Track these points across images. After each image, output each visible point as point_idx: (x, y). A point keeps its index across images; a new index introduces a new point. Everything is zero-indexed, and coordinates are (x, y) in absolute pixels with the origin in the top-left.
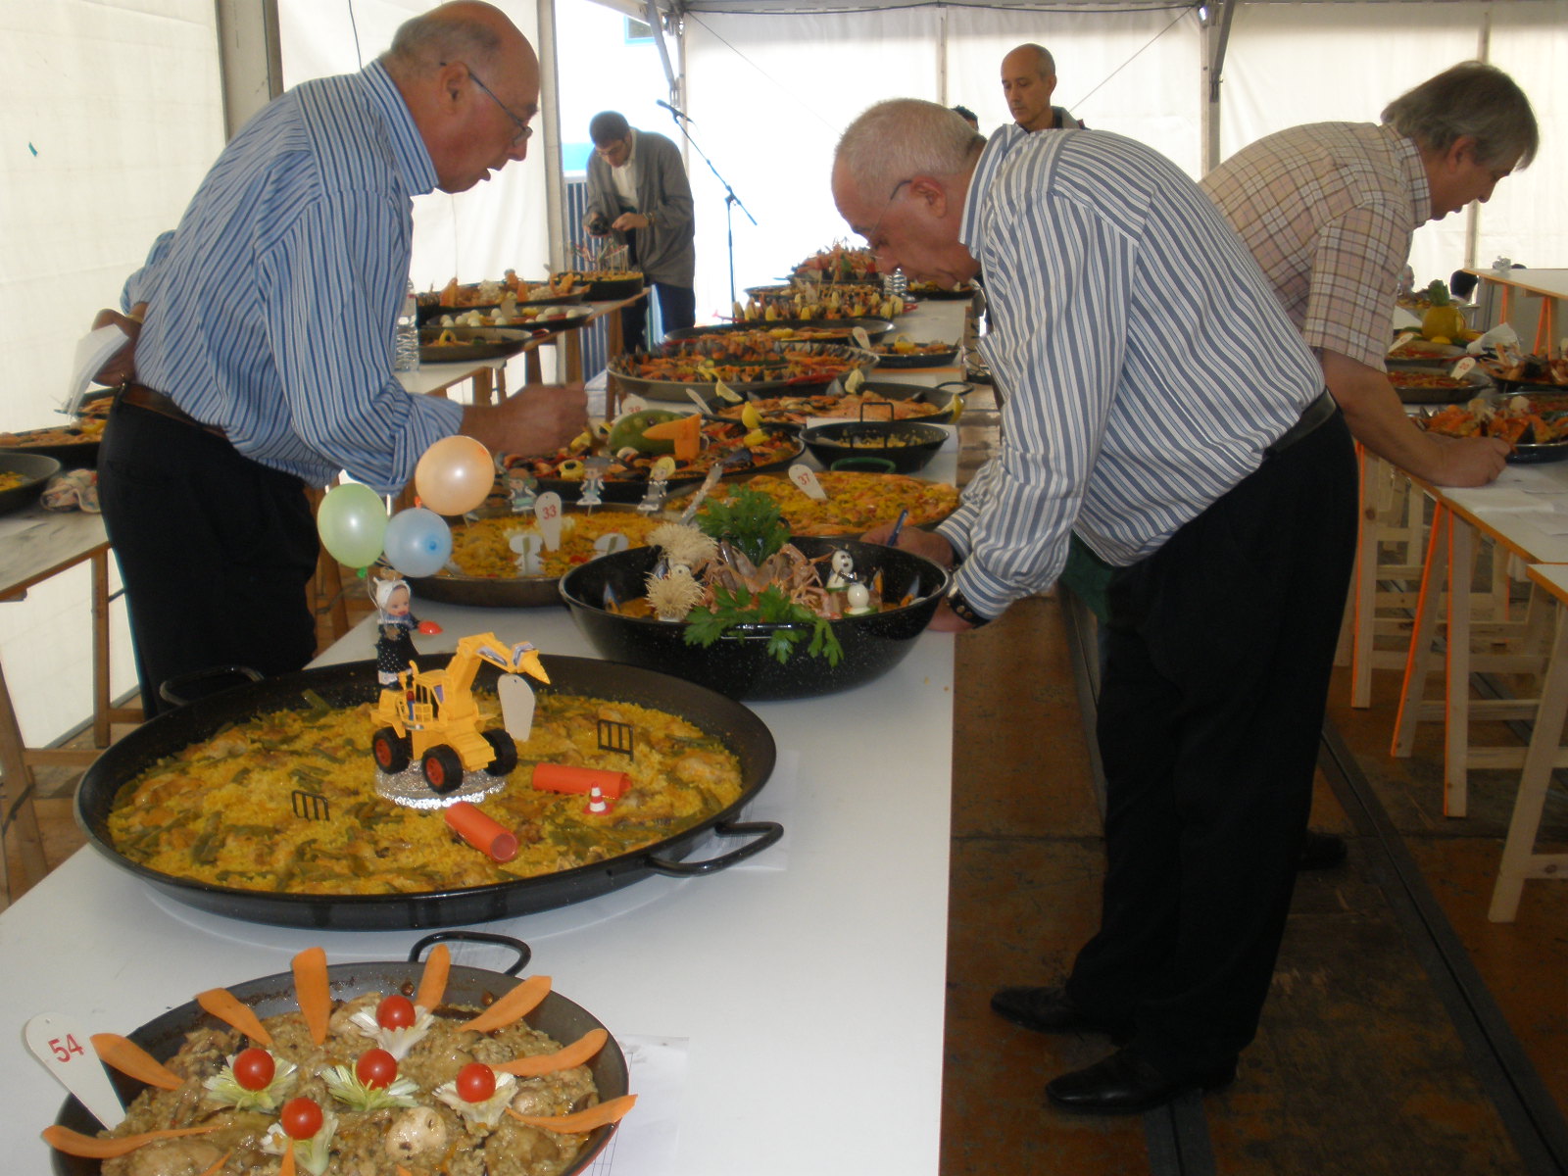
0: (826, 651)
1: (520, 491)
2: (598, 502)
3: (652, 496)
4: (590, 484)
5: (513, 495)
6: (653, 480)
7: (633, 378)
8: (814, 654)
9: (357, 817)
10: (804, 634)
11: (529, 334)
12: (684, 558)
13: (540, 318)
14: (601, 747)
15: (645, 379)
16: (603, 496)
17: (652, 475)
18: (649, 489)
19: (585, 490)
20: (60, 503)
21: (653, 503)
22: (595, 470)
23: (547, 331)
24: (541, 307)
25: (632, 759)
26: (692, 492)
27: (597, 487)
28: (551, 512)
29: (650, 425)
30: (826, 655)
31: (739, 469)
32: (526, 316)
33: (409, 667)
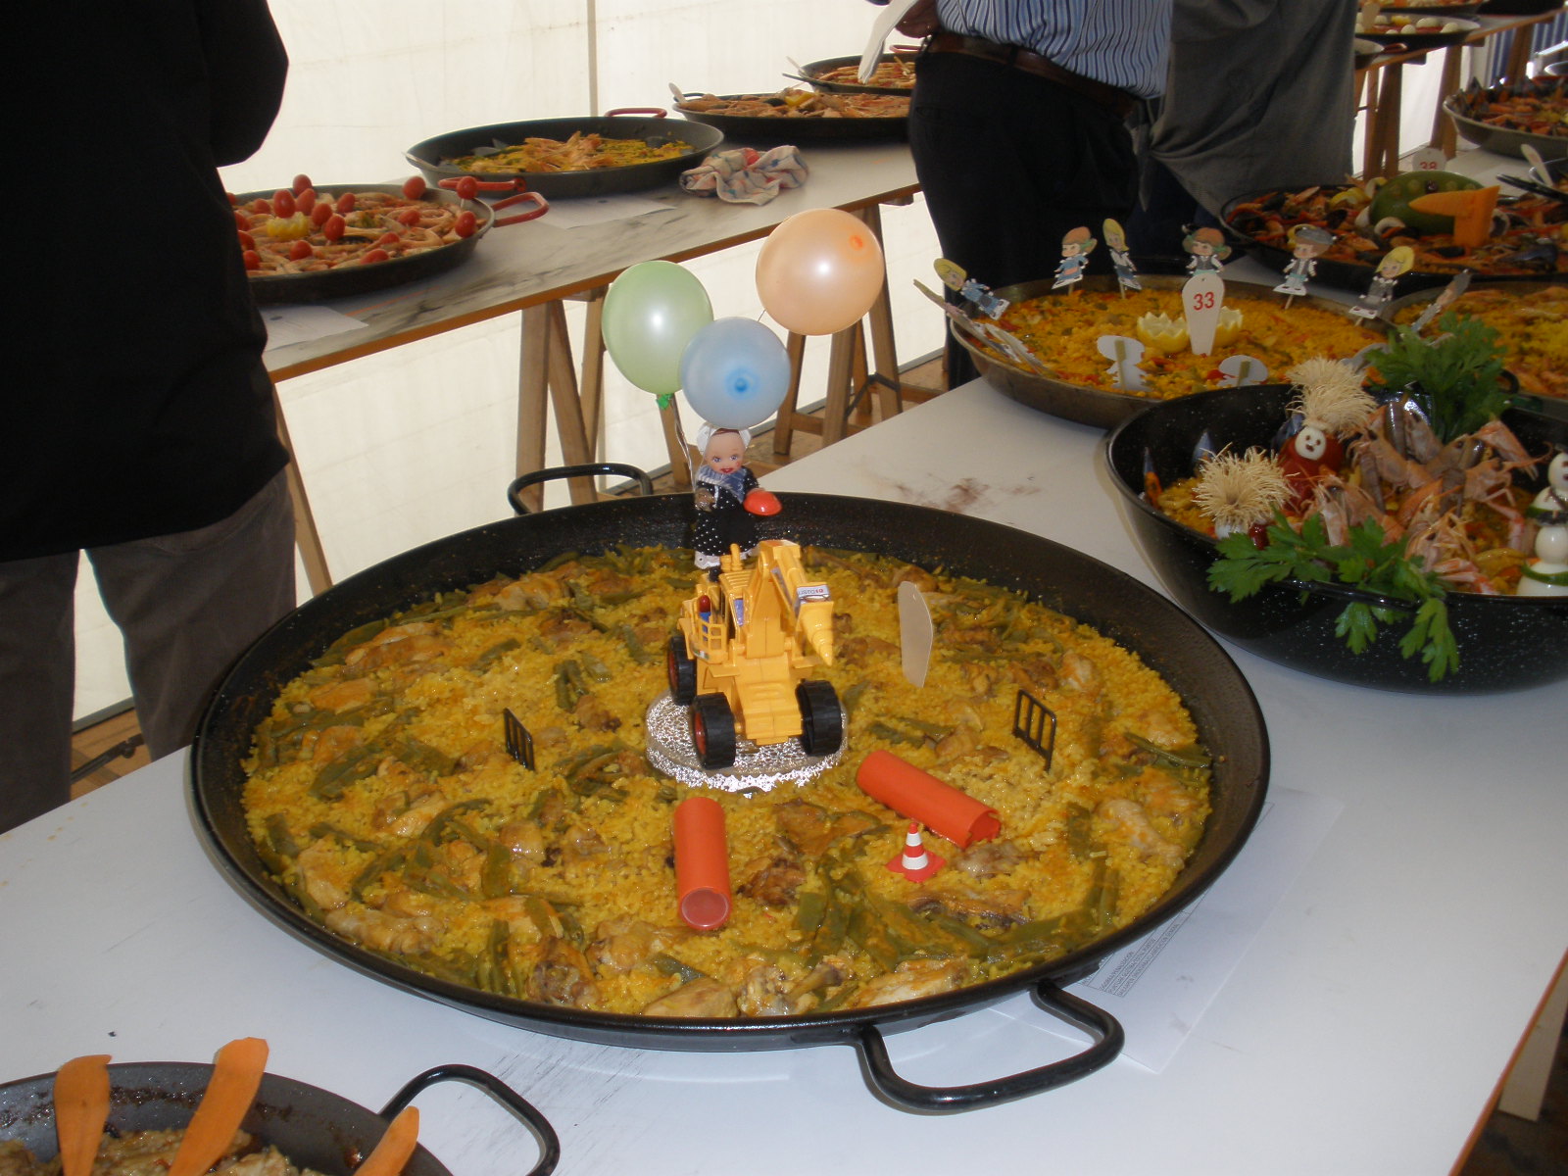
0: (1429, 654)
1: (1204, 259)
2: (1303, 292)
3: (1373, 299)
4: (1297, 266)
5: (1194, 264)
6: (1380, 275)
7: (1471, 121)
8: (1407, 653)
9: (568, 778)
10: (1400, 616)
11: (1380, 48)
12: (1320, 419)
13: (1407, 30)
14: (1017, 732)
15: (1484, 124)
16: (1312, 282)
17: (1379, 269)
18: (1373, 287)
19: (1288, 273)
20: (697, 186)
21: (1371, 307)
22: (1309, 248)
23: (1404, 46)
24: (1415, 16)
25: (1047, 768)
26: (1422, 303)
27: (1306, 272)
28: (1206, 301)
29: (1428, 192)
30: (1426, 660)
31: (1530, 272)
32: (1392, 25)
33: (729, 552)
